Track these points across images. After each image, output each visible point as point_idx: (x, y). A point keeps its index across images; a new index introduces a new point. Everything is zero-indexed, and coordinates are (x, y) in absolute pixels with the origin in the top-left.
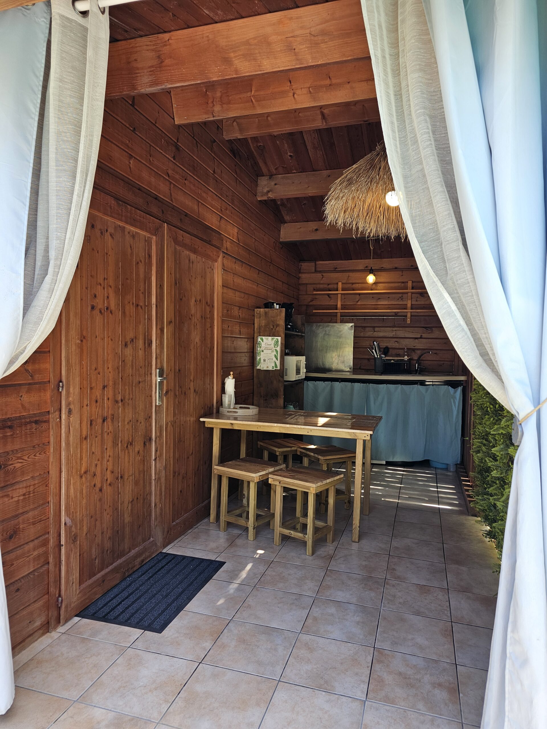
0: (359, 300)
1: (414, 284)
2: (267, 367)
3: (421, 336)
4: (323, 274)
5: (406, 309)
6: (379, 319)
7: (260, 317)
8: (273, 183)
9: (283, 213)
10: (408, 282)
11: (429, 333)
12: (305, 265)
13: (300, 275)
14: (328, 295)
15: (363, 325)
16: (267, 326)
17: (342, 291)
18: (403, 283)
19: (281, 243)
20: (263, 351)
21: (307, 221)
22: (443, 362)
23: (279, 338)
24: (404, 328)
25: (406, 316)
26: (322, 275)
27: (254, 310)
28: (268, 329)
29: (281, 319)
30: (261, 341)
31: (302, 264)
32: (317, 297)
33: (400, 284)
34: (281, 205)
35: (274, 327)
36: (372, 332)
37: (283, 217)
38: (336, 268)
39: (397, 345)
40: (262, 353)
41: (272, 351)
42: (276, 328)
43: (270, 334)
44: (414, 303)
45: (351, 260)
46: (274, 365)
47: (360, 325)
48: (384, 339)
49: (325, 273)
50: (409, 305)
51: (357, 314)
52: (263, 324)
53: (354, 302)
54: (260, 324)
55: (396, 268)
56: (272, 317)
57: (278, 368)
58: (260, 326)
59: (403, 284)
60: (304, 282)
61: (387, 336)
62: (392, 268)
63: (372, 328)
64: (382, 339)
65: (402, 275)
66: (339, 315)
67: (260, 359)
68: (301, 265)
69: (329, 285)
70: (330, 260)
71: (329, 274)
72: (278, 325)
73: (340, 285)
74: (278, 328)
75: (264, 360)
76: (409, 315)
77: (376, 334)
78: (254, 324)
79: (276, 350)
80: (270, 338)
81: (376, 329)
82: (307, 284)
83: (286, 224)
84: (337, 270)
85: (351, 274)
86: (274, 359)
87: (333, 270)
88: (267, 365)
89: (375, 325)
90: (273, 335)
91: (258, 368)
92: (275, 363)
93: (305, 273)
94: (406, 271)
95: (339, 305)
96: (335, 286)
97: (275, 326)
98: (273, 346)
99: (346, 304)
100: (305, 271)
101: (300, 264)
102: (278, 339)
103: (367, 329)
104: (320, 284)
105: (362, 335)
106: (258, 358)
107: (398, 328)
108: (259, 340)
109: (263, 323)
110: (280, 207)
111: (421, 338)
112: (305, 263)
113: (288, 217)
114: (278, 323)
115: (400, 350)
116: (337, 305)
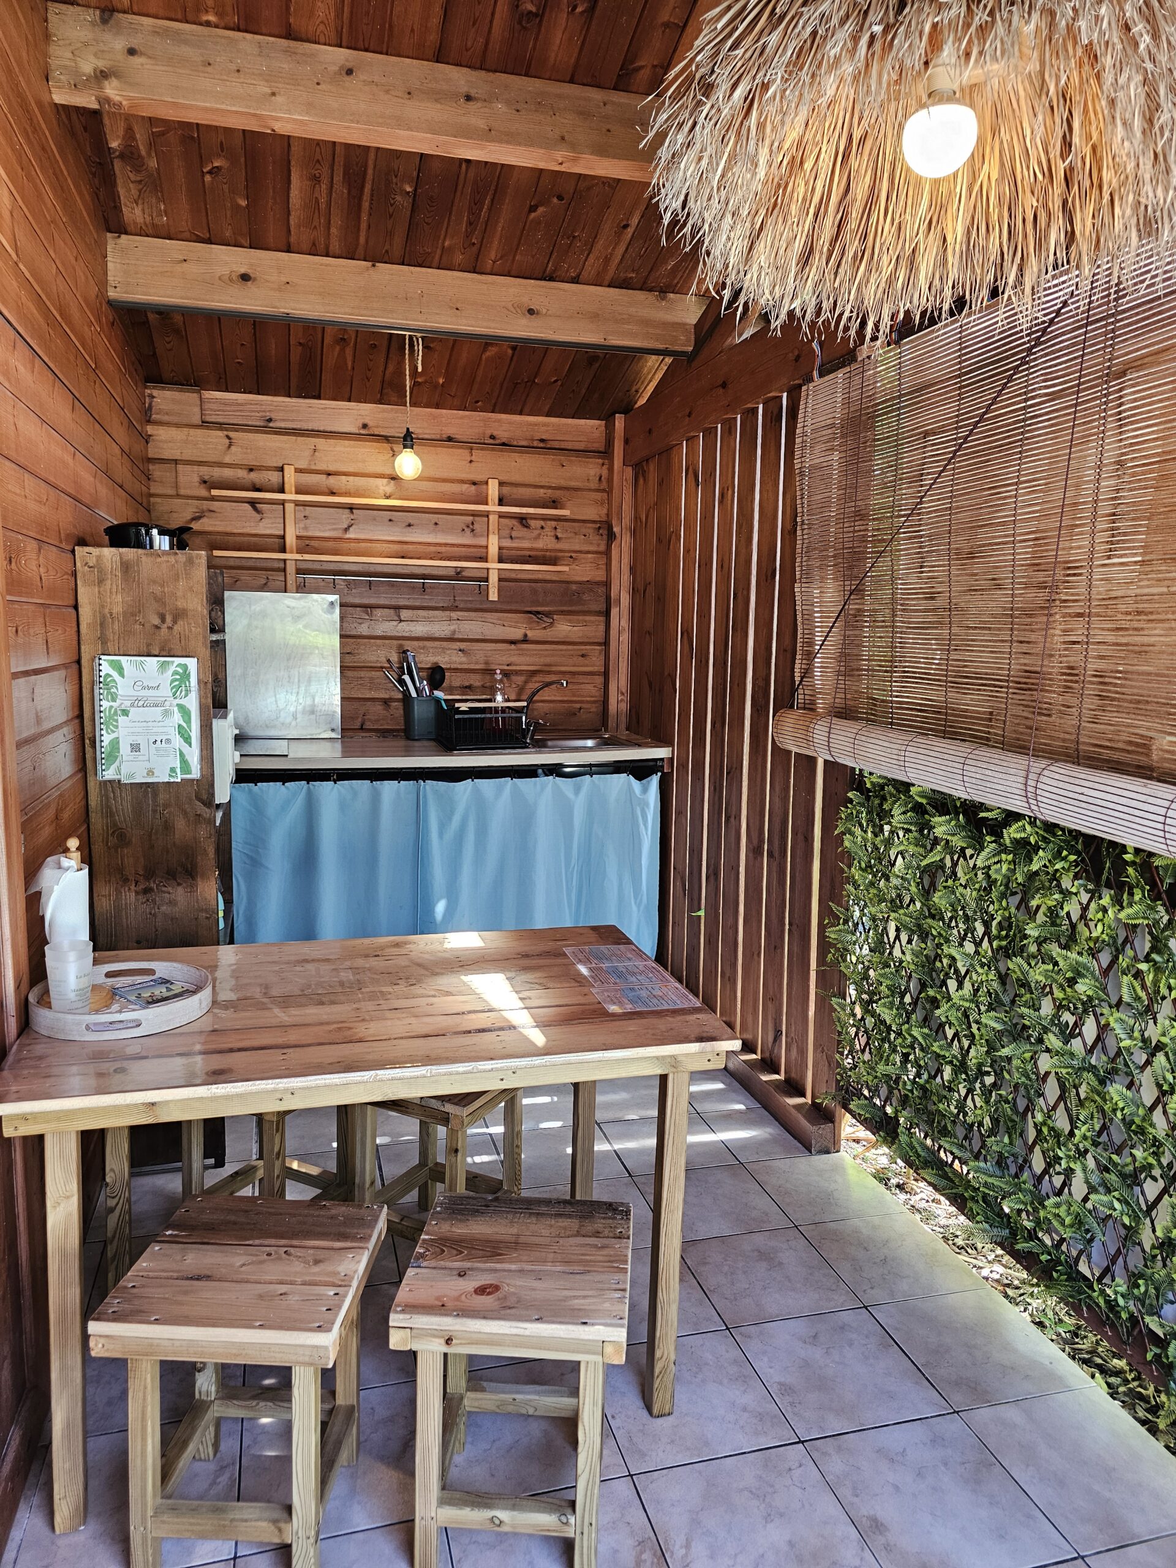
0: (350, 526)
1: (506, 490)
2: (150, 772)
3: (526, 635)
4: (231, 434)
5: (484, 559)
6: (413, 587)
7: (101, 582)
8: (119, 44)
9: (122, 191)
10: (487, 483)
11: (545, 628)
12: (164, 398)
13: (150, 429)
14: (253, 503)
15: (366, 601)
16: (133, 615)
17: (297, 493)
18: (474, 483)
19: (111, 303)
20: (125, 713)
21: (209, 241)
22: (578, 706)
23: (192, 663)
24: (480, 614)
25: (487, 580)
26: (228, 437)
27: (73, 552)
28: (137, 627)
29: (191, 589)
30: (115, 675)
31: (155, 393)
32: (216, 505)
33: (466, 486)
34: (122, 156)
35: (163, 620)
36: (395, 623)
37: (117, 208)
38: (270, 420)
39: (464, 659)
40: (122, 719)
41: (167, 713)
42: (175, 622)
43: (148, 645)
44: (507, 543)
45: (319, 397)
46: (178, 764)
47: (357, 601)
48: (428, 644)
49: (236, 430)
50: (493, 550)
51: (346, 567)
52: (118, 609)
53: (334, 529)
54: (103, 607)
55: (450, 439)
56: (154, 582)
57: (195, 773)
58: (103, 617)
59: (473, 487)
60: (166, 455)
61: (437, 635)
62: (438, 437)
63: (392, 611)
64: (421, 643)
65: (471, 461)
66: (291, 568)
67: (115, 743)
68: (152, 397)
69: (251, 470)
70: (250, 393)
71: (251, 436)
72: (179, 615)
73: (290, 474)
74: (180, 622)
75: (135, 748)
76: (494, 578)
77: (404, 629)
78: (76, 607)
79: (181, 707)
80: (152, 662)
81: (404, 614)
82: (176, 462)
83: (123, 236)
84: (271, 425)
85: (320, 443)
86: (177, 741)
87: (262, 424)
88: (148, 765)
89: (402, 603)
90: (162, 649)
91: (109, 774)
92: (182, 754)
93: (167, 424)
94: (482, 449)
95: (291, 540)
96: (274, 477)
97: (169, 619)
98: (166, 691)
99: (310, 534)
100: (166, 418)
101: (148, 391)
102: (185, 667)
103: (379, 613)
104: (221, 465)
105: (364, 629)
106: (107, 739)
107: (466, 614)
108: (106, 668)
109: (117, 603)
110: (118, 165)
111: (525, 640)
112: (163, 389)
113: (138, 211)
114: (180, 604)
115: (472, 676)
116: (283, 537)
